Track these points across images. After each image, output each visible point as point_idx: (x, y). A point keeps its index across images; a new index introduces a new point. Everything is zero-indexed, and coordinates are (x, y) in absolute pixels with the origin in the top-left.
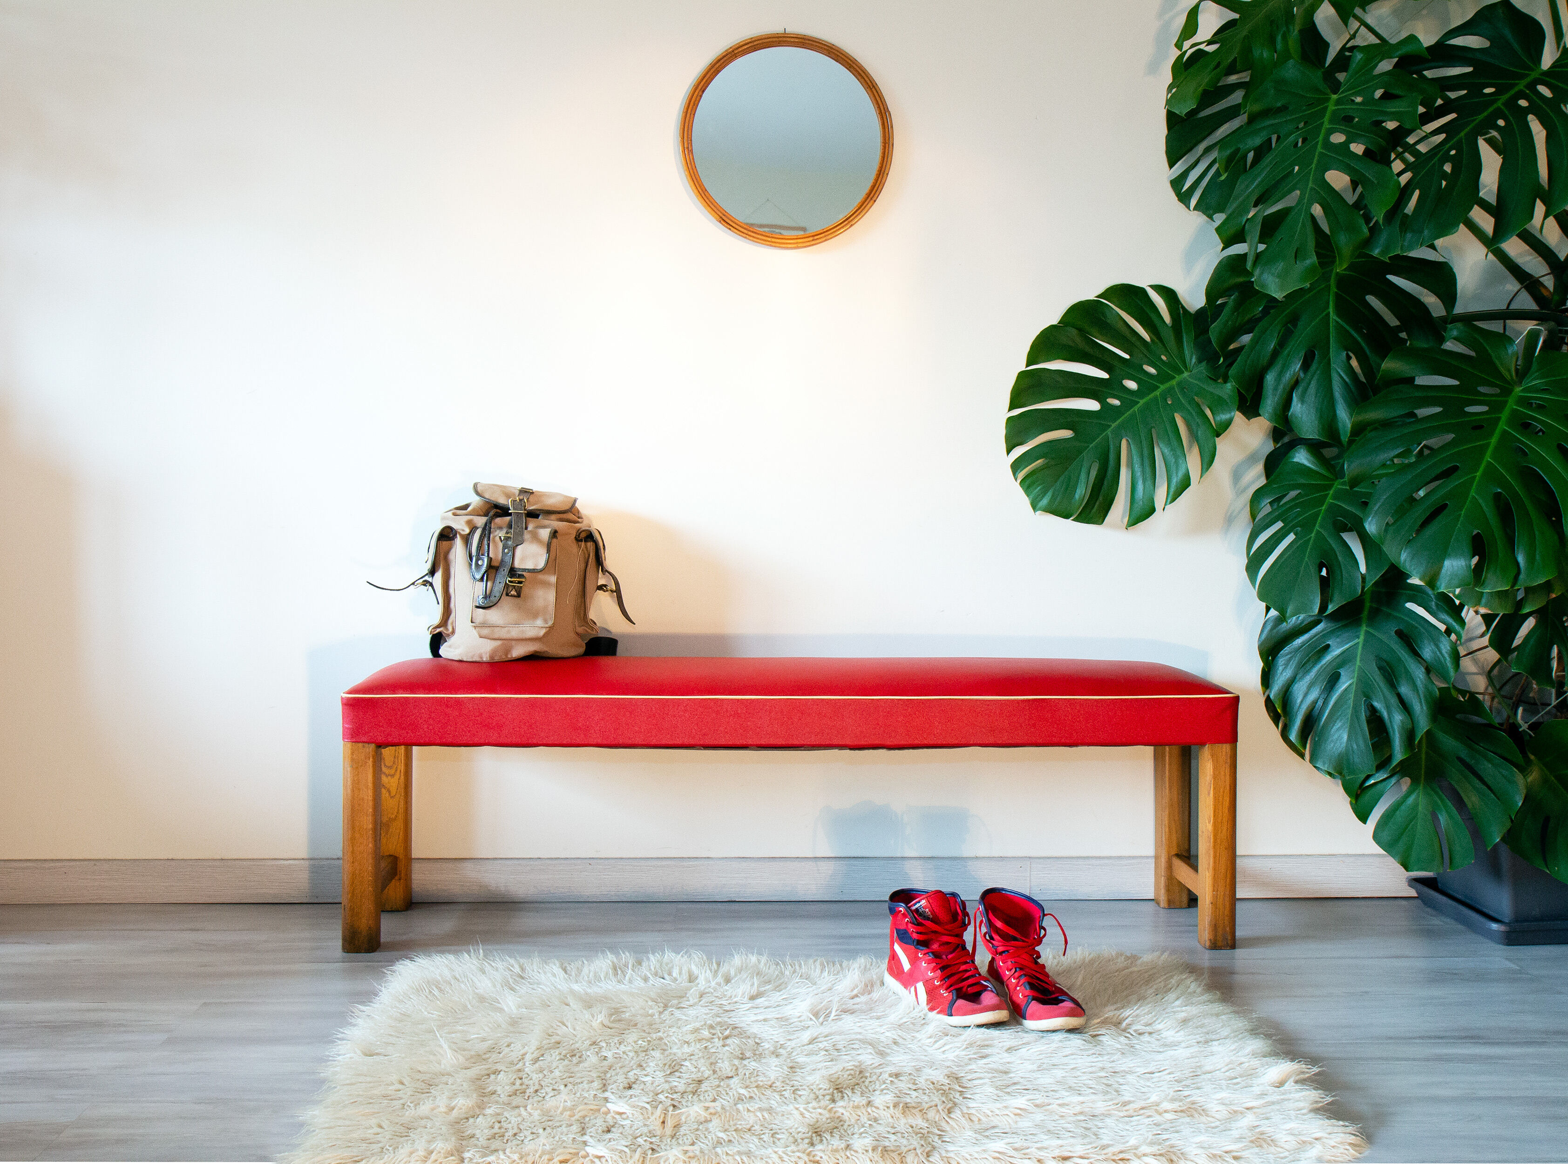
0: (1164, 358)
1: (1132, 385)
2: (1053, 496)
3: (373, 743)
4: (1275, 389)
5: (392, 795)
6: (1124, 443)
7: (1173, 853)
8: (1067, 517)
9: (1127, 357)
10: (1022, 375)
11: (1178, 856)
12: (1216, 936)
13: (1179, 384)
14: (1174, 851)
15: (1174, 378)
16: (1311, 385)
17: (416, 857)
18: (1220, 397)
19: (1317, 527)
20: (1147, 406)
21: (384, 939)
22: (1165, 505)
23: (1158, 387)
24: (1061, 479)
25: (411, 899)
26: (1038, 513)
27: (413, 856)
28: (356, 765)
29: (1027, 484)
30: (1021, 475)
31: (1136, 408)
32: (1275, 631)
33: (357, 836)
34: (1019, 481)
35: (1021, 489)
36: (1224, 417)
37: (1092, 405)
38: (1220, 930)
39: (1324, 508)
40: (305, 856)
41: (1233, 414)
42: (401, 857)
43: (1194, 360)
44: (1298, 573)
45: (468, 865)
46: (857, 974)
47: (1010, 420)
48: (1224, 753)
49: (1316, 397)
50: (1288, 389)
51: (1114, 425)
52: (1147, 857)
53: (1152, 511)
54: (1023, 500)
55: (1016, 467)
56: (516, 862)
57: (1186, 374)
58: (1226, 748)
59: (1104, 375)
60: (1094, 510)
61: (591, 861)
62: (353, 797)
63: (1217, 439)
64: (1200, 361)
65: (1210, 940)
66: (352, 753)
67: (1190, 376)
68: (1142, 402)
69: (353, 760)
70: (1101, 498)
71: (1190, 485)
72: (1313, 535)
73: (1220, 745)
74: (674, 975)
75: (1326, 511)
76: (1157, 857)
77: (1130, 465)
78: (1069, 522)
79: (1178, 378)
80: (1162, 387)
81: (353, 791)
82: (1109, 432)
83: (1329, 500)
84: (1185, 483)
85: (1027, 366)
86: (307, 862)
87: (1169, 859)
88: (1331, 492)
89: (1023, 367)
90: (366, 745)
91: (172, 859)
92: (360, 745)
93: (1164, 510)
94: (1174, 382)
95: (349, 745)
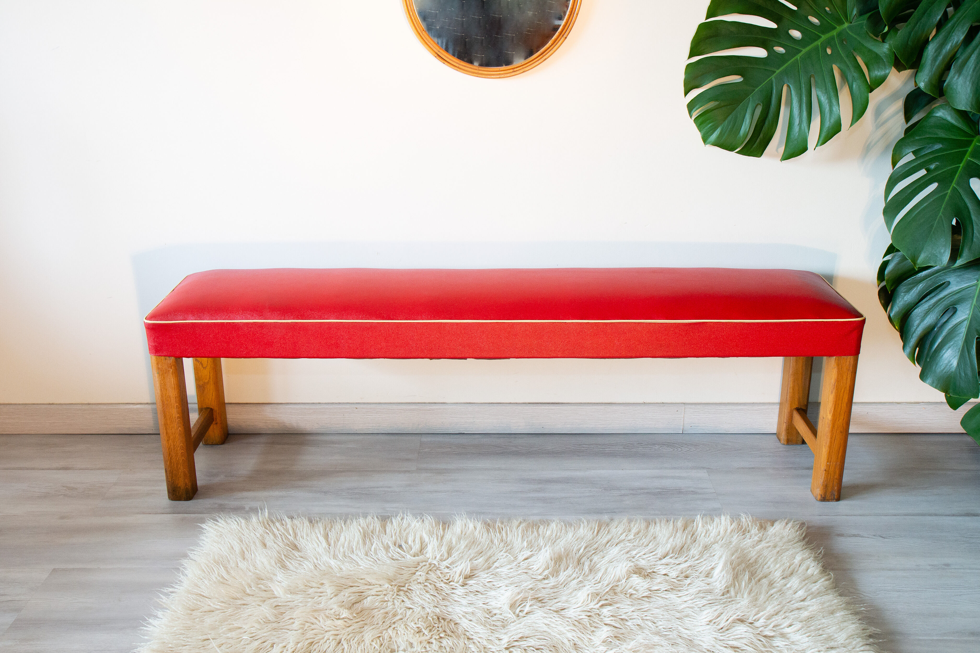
0: (827, 9)
1: (796, 34)
2: (721, 133)
4: (935, 59)
5: (204, 366)
6: (785, 89)
8: (731, 149)
9: (795, 8)
10: (702, 27)
11: (798, 410)
12: (825, 493)
13: (839, 34)
14: (795, 406)
15: (835, 28)
16: (971, 58)
18: (877, 55)
19: (954, 184)
20: (809, 53)
22: (816, 146)
23: (820, 37)
24: (729, 118)
26: (707, 146)
28: (162, 373)
29: (700, 122)
30: (695, 114)
31: (798, 57)
34: (693, 118)
35: (694, 125)
36: (878, 73)
37: (759, 53)
38: (829, 489)
39: (961, 165)
41: (887, 71)
42: (216, 408)
43: (855, 12)
44: (932, 226)
45: (268, 409)
47: (689, 66)
48: (848, 363)
49: (974, 71)
50: (947, 60)
51: (778, 71)
53: (805, 149)
54: (697, 135)
55: (691, 106)
57: (846, 25)
58: (850, 359)
59: (773, 26)
60: (755, 145)
63: (870, 94)
64: (861, 13)
65: (821, 495)
66: (158, 364)
67: (849, 27)
68: (804, 51)
69: (158, 368)
70: (761, 135)
71: (840, 131)
72: (949, 191)
73: (845, 357)
74: (410, 543)
75: (964, 168)
77: (790, 103)
78: (733, 155)
79: (839, 28)
80: (824, 37)
81: (161, 390)
82: (773, 77)
83: (967, 157)
84: (836, 129)
85: (706, 19)
86: (149, 407)
87: (791, 410)
88: (970, 149)
89: (703, 20)
90: (167, 358)
92: (163, 357)
93: (815, 149)
94: (834, 33)
95: (154, 358)
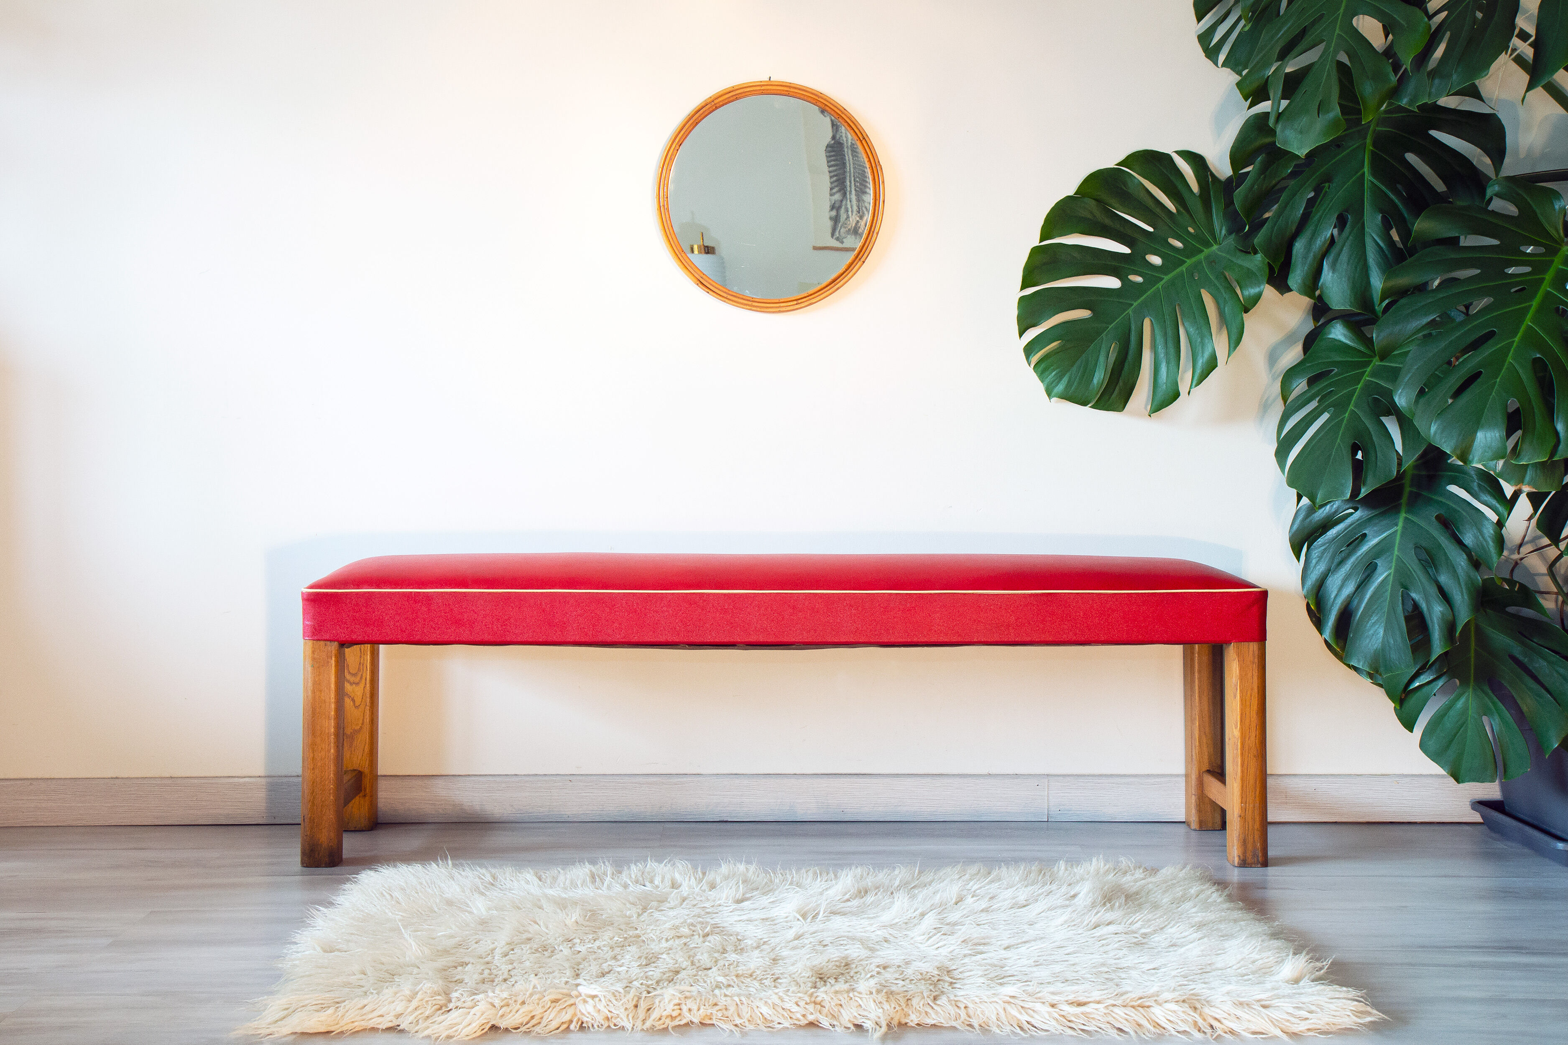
0: (1191, 230)
1: (1156, 260)
2: (1068, 382)
3: (334, 640)
4: (1305, 257)
5: (357, 704)
6: (1147, 323)
7: (1205, 769)
8: (1084, 404)
9: (1151, 229)
10: (1035, 251)
11: (1208, 771)
12: (1245, 852)
13: (1206, 258)
14: (1206, 767)
15: (1202, 251)
16: (1344, 252)
17: (383, 774)
18: (1248, 269)
19: (1351, 407)
20: (1172, 282)
21: (346, 854)
22: (1191, 388)
23: (1185, 262)
24: (1078, 362)
25: (377, 818)
26: (1054, 399)
27: (379, 774)
28: (317, 664)
29: (1041, 369)
30: (1035, 359)
31: (1160, 285)
32: (1308, 520)
33: (318, 740)
34: (1032, 366)
35: (1035, 374)
36: (1253, 291)
37: (1111, 282)
38: (1250, 846)
39: (1359, 386)
40: (262, 774)
41: (1262, 287)
42: (366, 771)
43: (1224, 232)
44: (1329, 456)
45: (440, 782)
46: (850, 879)
47: (1022, 299)
48: (1251, 653)
49: (1348, 264)
50: (1319, 256)
51: (1135, 304)
52: (1177, 776)
53: (1176, 395)
54: (1039, 387)
55: (1029, 350)
56: (491, 779)
57: (1215, 247)
58: (1253, 646)
59: (1126, 250)
60: (1114, 396)
61: (571, 778)
62: (314, 698)
63: (1245, 315)
64: (1230, 232)
65: (1239, 856)
66: (313, 652)
67: (1219, 249)
68: (1166, 278)
69: (314, 659)
70: (1121, 383)
71: (1217, 366)
72: (1347, 415)
73: (1246, 644)
74: (656, 882)
75: (1362, 389)
76: (1187, 776)
77: (1154, 347)
78: (1087, 410)
79: (1206, 251)
80: (1189, 262)
81: (314, 692)
82: (1130, 311)
83: (1366, 377)
84: (1212, 365)
85: (1041, 241)
86: (263, 781)
87: (1200, 776)
88: (1369, 369)
89: (1037, 243)
90: (328, 643)
91: (117, 778)
92: (322, 643)
93: (1189, 394)
94: (1201, 256)
95: (310, 643)
